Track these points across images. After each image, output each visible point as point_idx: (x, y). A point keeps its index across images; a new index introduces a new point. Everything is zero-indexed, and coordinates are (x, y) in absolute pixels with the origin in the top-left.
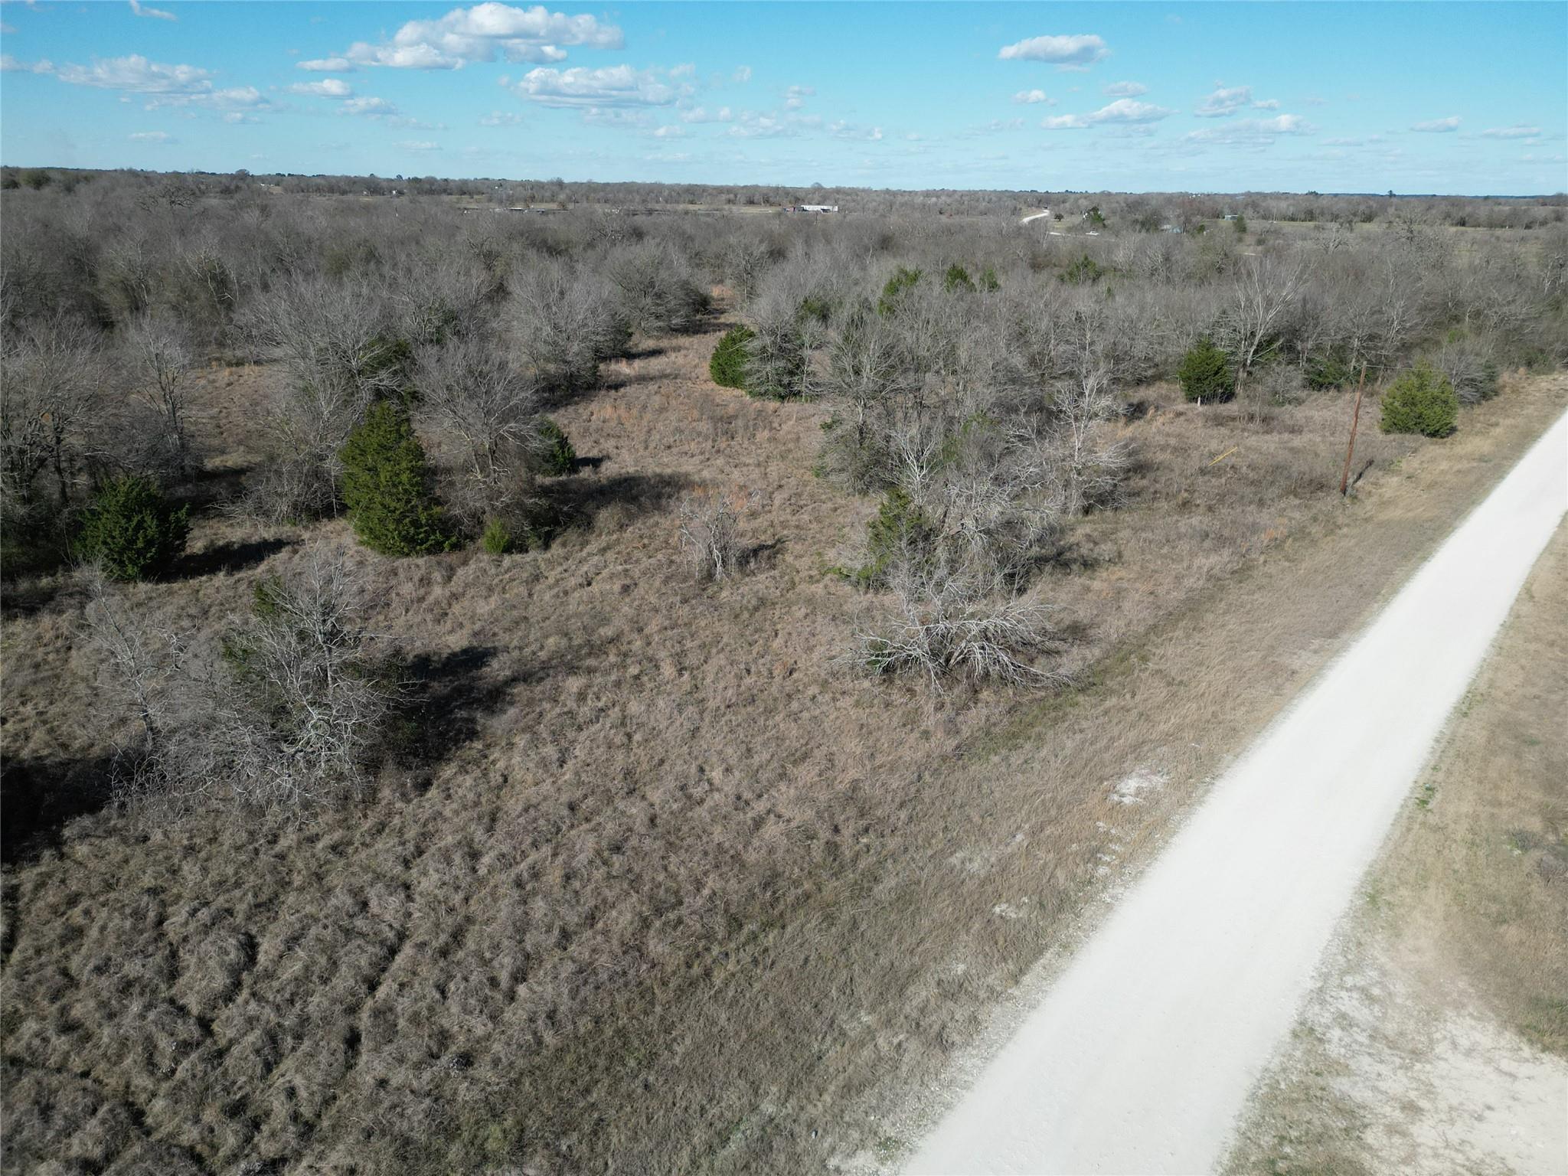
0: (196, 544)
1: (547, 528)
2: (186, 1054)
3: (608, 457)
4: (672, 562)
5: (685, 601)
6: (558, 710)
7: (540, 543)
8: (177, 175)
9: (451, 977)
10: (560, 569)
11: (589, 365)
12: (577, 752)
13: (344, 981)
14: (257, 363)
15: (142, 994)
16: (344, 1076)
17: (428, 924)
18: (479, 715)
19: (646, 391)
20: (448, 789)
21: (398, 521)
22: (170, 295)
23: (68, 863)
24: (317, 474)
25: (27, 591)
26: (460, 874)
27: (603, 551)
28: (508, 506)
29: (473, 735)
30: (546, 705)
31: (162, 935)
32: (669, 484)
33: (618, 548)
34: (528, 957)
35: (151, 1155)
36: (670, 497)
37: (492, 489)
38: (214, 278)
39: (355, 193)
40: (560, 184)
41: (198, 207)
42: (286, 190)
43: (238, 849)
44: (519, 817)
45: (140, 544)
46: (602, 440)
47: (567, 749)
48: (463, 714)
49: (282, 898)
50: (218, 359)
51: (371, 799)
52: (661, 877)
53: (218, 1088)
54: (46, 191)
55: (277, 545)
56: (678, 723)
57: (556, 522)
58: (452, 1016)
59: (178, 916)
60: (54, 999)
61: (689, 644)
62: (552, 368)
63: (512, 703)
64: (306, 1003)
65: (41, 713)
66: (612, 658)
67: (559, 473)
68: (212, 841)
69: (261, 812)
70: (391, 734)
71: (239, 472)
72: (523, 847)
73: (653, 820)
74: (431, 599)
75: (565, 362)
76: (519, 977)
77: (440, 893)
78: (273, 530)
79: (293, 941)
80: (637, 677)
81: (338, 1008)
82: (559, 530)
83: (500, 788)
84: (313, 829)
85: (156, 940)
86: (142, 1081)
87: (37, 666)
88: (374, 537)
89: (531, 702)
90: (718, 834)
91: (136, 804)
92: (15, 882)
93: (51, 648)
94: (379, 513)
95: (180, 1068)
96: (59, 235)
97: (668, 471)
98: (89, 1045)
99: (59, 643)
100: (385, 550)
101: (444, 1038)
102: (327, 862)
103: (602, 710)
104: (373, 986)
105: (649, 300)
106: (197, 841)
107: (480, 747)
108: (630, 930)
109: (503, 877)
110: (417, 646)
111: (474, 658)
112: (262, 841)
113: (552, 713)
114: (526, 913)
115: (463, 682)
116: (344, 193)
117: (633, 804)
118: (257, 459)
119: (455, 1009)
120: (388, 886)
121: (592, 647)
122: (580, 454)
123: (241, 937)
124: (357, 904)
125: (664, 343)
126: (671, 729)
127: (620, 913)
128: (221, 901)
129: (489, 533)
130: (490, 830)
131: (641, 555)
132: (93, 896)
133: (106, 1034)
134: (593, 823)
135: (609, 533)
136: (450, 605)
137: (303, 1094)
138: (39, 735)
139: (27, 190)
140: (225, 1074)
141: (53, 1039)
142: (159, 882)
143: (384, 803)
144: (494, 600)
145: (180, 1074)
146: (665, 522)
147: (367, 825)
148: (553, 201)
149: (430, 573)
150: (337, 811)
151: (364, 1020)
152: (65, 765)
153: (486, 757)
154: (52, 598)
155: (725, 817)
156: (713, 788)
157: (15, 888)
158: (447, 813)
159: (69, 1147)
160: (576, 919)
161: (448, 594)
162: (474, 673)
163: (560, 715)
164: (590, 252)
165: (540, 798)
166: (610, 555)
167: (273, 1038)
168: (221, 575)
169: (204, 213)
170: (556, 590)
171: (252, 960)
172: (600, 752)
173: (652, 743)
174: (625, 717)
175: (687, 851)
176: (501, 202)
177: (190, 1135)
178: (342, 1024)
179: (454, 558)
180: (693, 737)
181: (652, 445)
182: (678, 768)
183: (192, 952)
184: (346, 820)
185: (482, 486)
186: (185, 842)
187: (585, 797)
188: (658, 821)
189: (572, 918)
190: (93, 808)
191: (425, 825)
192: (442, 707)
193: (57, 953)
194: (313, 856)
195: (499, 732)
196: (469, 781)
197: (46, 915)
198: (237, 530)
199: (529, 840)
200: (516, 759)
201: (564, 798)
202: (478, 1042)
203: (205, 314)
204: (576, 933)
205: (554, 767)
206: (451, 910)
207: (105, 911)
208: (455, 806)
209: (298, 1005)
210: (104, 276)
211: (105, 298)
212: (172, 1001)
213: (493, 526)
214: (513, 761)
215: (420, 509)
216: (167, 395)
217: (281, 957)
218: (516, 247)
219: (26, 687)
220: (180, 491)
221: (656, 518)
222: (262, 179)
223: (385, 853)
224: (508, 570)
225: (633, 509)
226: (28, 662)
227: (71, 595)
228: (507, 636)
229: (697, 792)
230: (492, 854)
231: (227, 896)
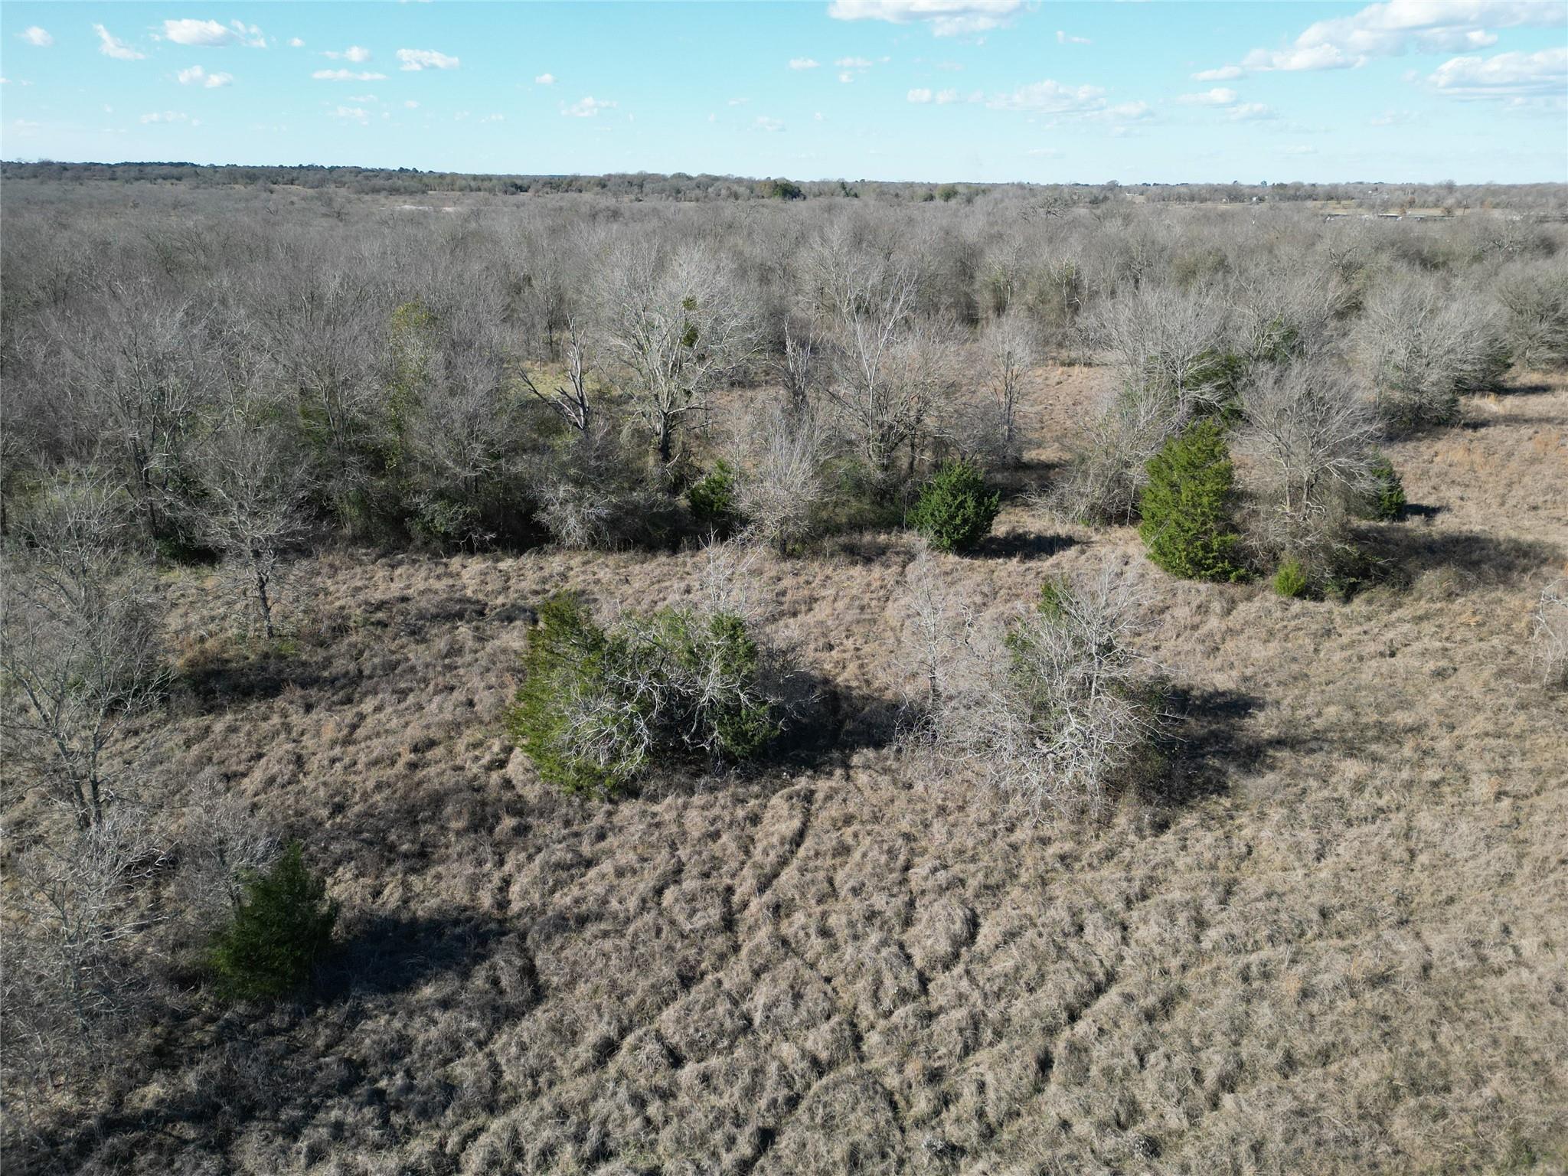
0: (1000, 528)
1: (1353, 580)
2: (904, 1002)
3: (1448, 509)
4: (1510, 652)
5: (1523, 706)
6: (1326, 793)
7: (1340, 594)
8: (1056, 187)
9: (1154, 1048)
10: (1358, 629)
11: (1446, 397)
12: (1341, 850)
13: (1048, 999)
14: (1088, 365)
15: (881, 928)
16: (1031, 1096)
17: (1139, 977)
18: (1231, 769)
19: (1515, 435)
20: (1186, 839)
21: (1189, 543)
22: (1029, 298)
23: (851, 787)
24: (1119, 480)
25: (870, 543)
26: (1183, 938)
27: (1419, 619)
28: (1313, 547)
29: (1222, 789)
30: (1313, 783)
31: (904, 881)
32: (1526, 555)
33: (1440, 621)
34: (1241, 1065)
35: (859, 1081)
36: (1525, 570)
37: (1298, 526)
38: (1068, 283)
39: (1214, 200)
40: (1450, 188)
41: (1068, 217)
42: (1148, 200)
43: (981, 825)
44: (1257, 900)
45: (958, 521)
46: (1443, 487)
47: (1328, 842)
48: (1217, 763)
49: (1008, 888)
50: (1053, 358)
51: (1106, 822)
52: (1425, 1045)
53: (922, 1048)
54: (953, 202)
55: (1067, 542)
56: (1482, 860)
57: (1365, 574)
58: (1147, 1089)
59: (921, 869)
60: (819, 902)
61: (1516, 762)
62: (1397, 396)
63: (1272, 768)
64: (1009, 1005)
65: (857, 649)
66: (1407, 751)
67: (1381, 517)
68: (961, 808)
69: (1005, 797)
70: (1139, 763)
71: (1049, 466)
72: (1258, 937)
73: (1426, 968)
74: (1204, 630)
75: (1416, 391)
76: (1227, 1083)
77: (1158, 950)
78: (1068, 526)
79: (1011, 936)
80: (1435, 784)
81: (1037, 1023)
82: (1367, 583)
83: (1242, 859)
84: (1047, 830)
85: (900, 883)
86: (866, 1009)
87: (862, 608)
88: (1161, 553)
89: (1293, 774)
90: (1518, 1023)
91: (909, 753)
92: (813, 787)
93: (874, 595)
94: (1172, 531)
95: (896, 1013)
96: (954, 241)
97: (1529, 538)
98: (835, 955)
99: (882, 593)
100: (1169, 567)
101: (1134, 1111)
102: (1054, 870)
103: (1381, 810)
104: (1073, 1017)
105: (1545, 326)
106: (949, 804)
107: (1228, 805)
108: (1374, 1092)
109: (1229, 961)
110: (1182, 677)
111: (1239, 705)
112: (1001, 826)
113: (1318, 795)
114: (1248, 1014)
115: (1222, 727)
116: (1203, 200)
117: (1403, 939)
118: (1067, 456)
119: (1151, 1085)
120: (1107, 919)
121: (1383, 731)
122: (1411, 500)
123: (968, 912)
124: (1073, 924)
125: (1553, 379)
126: (1471, 864)
127: (1364, 1065)
128: (957, 869)
129: (1282, 572)
130: (1223, 902)
131: (1469, 635)
132: (862, 822)
133: (849, 951)
134: (1347, 942)
135: (1432, 600)
136: (1223, 640)
137: (991, 1094)
138: (852, 667)
139: (939, 202)
140: (930, 1036)
141: (813, 937)
142: (913, 830)
143: (1118, 830)
144: (1274, 647)
145: (895, 1018)
146: (1513, 601)
147: (1098, 847)
148: (1436, 206)
149: (1209, 601)
150: (1072, 822)
151: (1059, 1050)
152: (866, 699)
153: (1232, 818)
154: (884, 553)
155: (1533, 1007)
156: (1519, 961)
157: (812, 792)
158: (1180, 864)
159: (806, 1039)
160: (1306, 1048)
161: (1224, 628)
162: (1235, 721)
163: (1327, 800)
164: (1475, 266)
165: (1287, 888)
166: (1428, 627)
167: (976, 1022)
168: (1015, 560)
169: (1074, 223)
170: (1349, 652)
171: (972, 937)
172: (1370, 861)
173: (1442, 873)
174: (1410, 829)
175: (1467, 1027)
176: (1372, 207)
177: (892, 1081)
178: (1039, 1041)
179: (1238, 591)
180: (1502, 883)
181: (1511, 502)
182: (1472, 917)
183: (926, 907)
184: (1078, 833)
185: (1288, 520)
186: (940, 802)
187: (1342, 907)
188: (1433, 973)
189: (1303, 1046)
190: (878, 745)
191: (1154, 868)
192: (1196, 748)
193: (829, 862)
194: (1043, 858)
195: (1252, 796)
196: (1209, 838)
197: (827, 825)
198: (1036, 521)
199: (1265, 932)
200: (1267, 833)
201: (1316, 899)
202: (1170, 1134)
203: (1052, 317)
204: (1303, 1065)
205: (1310, 858)
206: (1165, 972)
207: (868, 840)
208: (1189, 860)
209: (1003, 1002)
210: (980, 277)
211: (977, 298)
212: (902, 946)
213: (1289, 564)
214: (1262, 834)
215: (1215, 533)
216: (1009, 391)
217: (997, 947)
218: (1384, 259)
219: (851, 623)
220: (999, 477)
221: (1499, 594)
222: (1129, 189)
223: (1109, 883)
224: (1297, 617)
225: (1472, 577)
226: (857, 603)
227: (898, 553)
228: (1280, 691)
229: (1497, 957)
230: (1222, 930)
231: (963, 866)
